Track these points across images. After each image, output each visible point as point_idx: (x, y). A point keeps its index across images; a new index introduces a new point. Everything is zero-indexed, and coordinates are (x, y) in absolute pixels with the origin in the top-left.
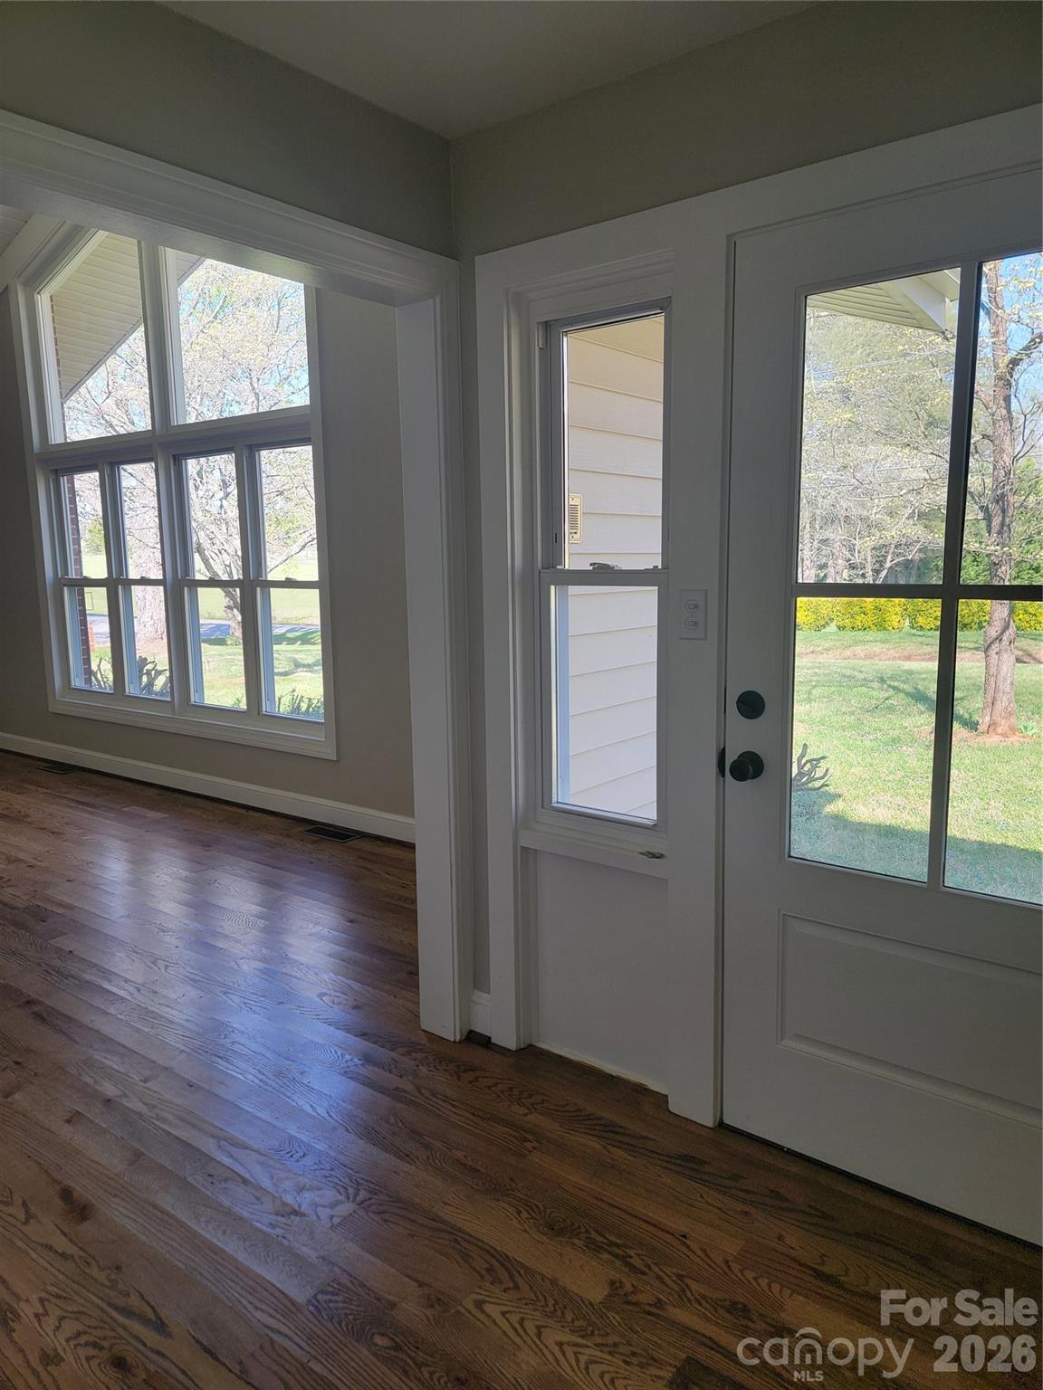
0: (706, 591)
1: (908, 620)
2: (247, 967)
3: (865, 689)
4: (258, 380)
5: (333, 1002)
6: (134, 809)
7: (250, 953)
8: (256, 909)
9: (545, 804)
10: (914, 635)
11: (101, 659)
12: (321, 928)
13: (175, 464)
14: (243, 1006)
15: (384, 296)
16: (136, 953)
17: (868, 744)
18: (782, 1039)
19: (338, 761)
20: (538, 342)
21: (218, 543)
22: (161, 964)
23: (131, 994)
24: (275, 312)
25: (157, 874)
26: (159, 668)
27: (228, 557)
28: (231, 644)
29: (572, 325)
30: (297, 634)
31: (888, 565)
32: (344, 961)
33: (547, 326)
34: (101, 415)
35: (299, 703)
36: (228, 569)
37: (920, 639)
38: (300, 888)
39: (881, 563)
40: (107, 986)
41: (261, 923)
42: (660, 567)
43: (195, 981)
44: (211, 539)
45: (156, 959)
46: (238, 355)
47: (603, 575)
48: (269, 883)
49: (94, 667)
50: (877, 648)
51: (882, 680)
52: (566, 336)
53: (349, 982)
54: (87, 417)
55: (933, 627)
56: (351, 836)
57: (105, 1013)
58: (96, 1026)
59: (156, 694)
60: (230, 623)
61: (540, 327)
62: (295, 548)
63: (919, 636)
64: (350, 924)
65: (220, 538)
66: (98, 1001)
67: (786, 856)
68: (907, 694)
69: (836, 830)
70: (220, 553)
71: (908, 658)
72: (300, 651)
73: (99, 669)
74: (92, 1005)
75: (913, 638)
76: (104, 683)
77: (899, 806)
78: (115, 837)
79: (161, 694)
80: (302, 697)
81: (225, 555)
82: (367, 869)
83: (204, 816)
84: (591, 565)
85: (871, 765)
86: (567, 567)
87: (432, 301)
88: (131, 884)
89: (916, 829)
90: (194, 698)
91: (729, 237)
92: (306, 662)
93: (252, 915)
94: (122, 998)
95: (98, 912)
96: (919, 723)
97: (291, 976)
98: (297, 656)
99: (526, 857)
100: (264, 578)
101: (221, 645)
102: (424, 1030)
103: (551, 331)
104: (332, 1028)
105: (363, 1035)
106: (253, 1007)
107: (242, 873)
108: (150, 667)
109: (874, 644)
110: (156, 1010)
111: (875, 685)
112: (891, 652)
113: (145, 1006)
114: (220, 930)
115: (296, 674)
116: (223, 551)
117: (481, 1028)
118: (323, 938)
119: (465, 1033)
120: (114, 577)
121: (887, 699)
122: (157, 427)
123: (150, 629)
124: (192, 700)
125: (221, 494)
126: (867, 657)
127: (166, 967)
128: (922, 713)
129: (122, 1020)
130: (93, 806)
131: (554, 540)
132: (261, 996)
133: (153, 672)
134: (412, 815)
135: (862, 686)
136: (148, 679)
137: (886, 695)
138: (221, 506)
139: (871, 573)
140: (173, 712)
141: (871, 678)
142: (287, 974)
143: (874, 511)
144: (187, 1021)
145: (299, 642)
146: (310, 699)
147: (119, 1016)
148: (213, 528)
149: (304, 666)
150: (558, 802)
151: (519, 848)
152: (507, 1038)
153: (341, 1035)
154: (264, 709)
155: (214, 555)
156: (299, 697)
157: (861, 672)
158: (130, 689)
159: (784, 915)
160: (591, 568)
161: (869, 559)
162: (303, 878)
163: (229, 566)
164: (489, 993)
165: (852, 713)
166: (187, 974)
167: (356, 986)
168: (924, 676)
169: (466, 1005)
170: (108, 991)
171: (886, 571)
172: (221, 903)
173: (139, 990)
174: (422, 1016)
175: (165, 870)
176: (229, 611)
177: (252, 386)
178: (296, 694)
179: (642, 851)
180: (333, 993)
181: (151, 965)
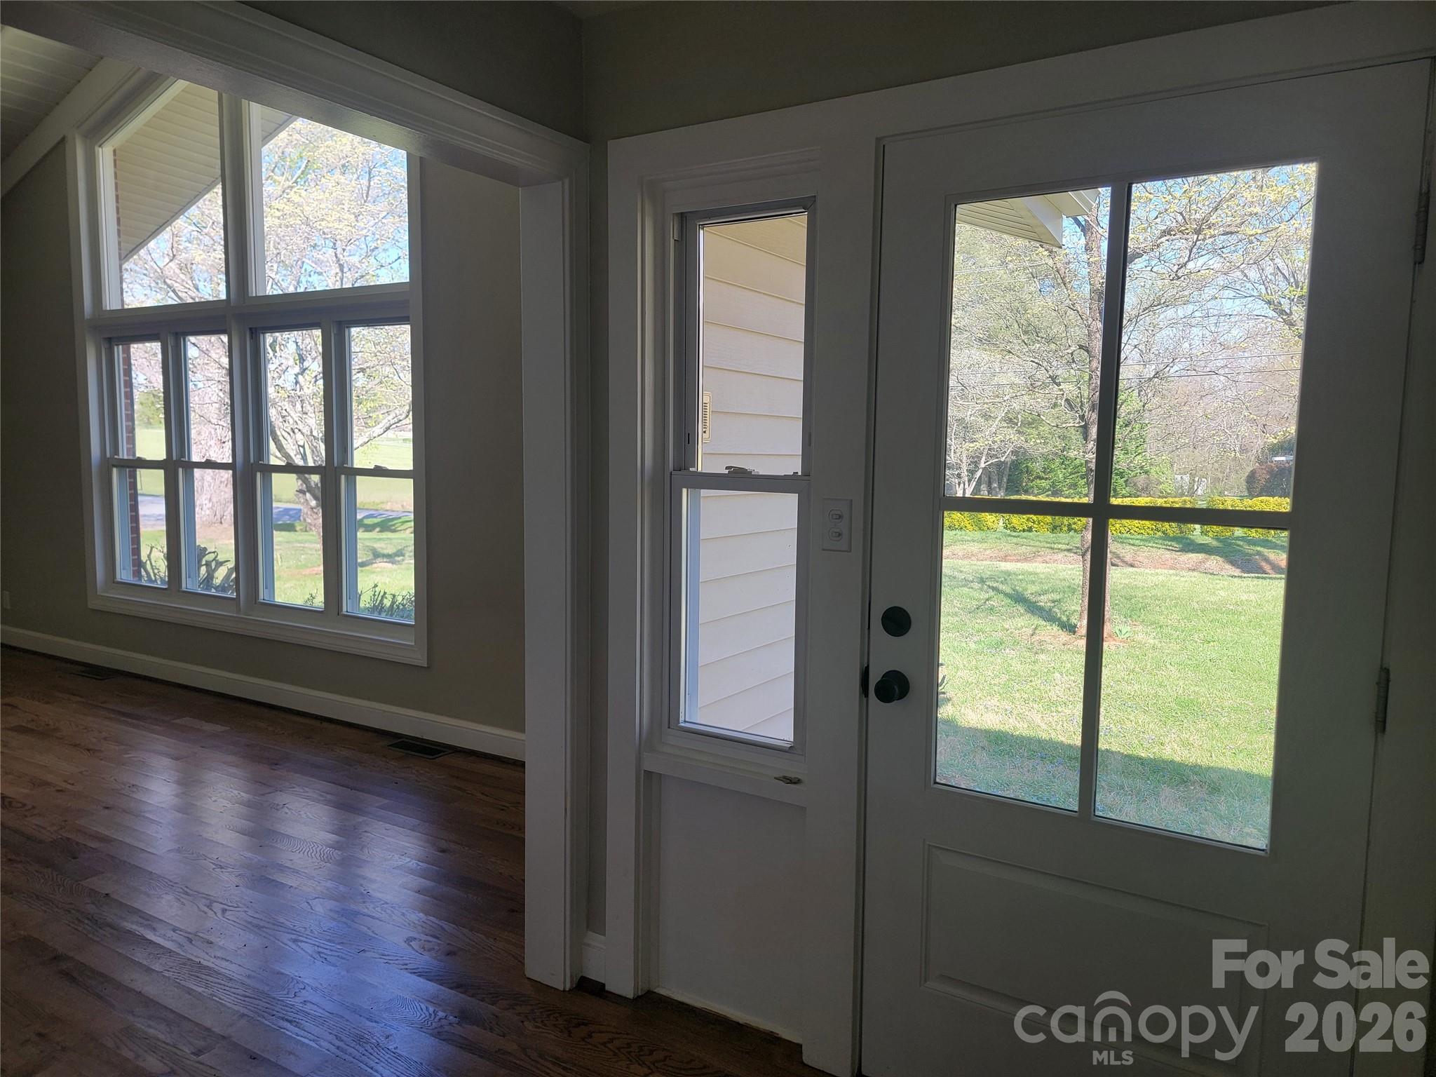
0: (852, 500)
1: (1001, 521)
2: (320, 907)
3: (965, 590)
4: (344, 250)
5: (423, 948)
6: (186, 721)
7: (325, 891)
8: (332, 838)
9: (672, 723)
10: (1010, 535)
11: (152, 548)
12: (408, 860)
13: (252, 338)
14: (316, 956)
15: (505, 174)
16: (187, 894)
17: (973, 646)
18: (925, 981)
19: (428, 668)
20: (673, 234)
21: (291, 421)
22: (217, 907)
23: (181, 946)
24: (364, 182)
25: (213, 799)
26: (221, 558)
27: (301, 437)
28: (301, 530)
29: (710, 218)
30: (376, 520)
31: (983, 465)
32: (435, 898)
33: (682, 217)
34: (162, 278)
35: (382, 600)
36: (302, 449)
37: (1015, 540)
38: (382, 812)
39: (976, 464)
40: (150, 936)
41: (337, 854)
42: (800, 474)
43: (257, 926)
44: (283, 417)
45: (212, 902)
46: (323, 223)
47: (739, 479)
48: (344, 806)
49: (144, 558)
50: (974, 548)
51: (982, 581)
52: (703, 229)
53: (443, 923)
54: (146, 281)
55: (1026, 528)
56: (440, 752)
57: (149, 970)
58: (137, 986)
59: (216, 588)
60: (302, 507)
61: (676, 220)
62: (378, 430)
63: (1014, 537)
64: (441, 854)
65: (294, 416)
66: (140, 956)
67: (932, 782)
68: (1006, 595)
69: (947, 736)
70: (294, 432)
71: (1005, 558)
72: (380, 539)
73: (150, 560)
74: (132, 961)
75: (1009, 538)
76: (155, 575)
77: (1006, 710)
78: (161, 754)
79: (222, 588)
80: (385, 593)
81: (299, 436)
82: (460, 789)
83: (270, 729)
84: (727, 468)
85: (976, 668)
86: (699, 470)
87: (561, 182)
88: (180, 810)
89: (1024, 734)
90: (263, 595)
91: (878, 140)
92: (385, 552)
93: (327, 846)
94: (171, 951)
95: (141, 845)
96: (1019, 625)
97: (373, 917)
98: (375, 546)
99: (649, 781)
100: (349, 465)
101: (289, 531)
102: (528, 978)
103: (687, 223)
104: (422, 980)
105: (458, 986)
106: (328, 958)
107: (315, 796)
108: (210, 557)
109: (972, 544)
110: (212, 966)
111: (977, 586)
112: (988, 552)
113: (198, 960)
114: (288, 864)
115: (375, 565)
116: (296, 431)
117: (594, 975)
118: (412, 871)
119: (576, 980)
120: (174, 458)
121: (987, 600)
122: (232, 296)
123: (208, 512)
124: (261, 597)
125: (297, 369)
126: (966, 556)
127: (224, 911)
128: (1022, 615)
129: (169, 978)
130: (138, 718)
131: (687, 440)
132: (339, 944)
133: (213, 564)
134: (523, 731)
135: (963, 586)
136: (207, 571)
137: (987, 596)
138: (297, 382)
139: (966, 474)
140: (239, 611)
141: (971, 579)
142: (369, 916)
143: (969, 413)
144: (249, 977)
145: (378, 529)
146: (394, 596)
147: (166, 974)
148: (286, 405)
149: (384, 556)
150: (685, 721)
151: (643, 771)
152: (622, 983)
153: (432, 987)
154: (344, 609)
155: (286, 435)
156: (382, 594)
157: (961, 572)
158: (187, 584)
159: (929, 845)
160: (727, 472)
161: (964, 459)
162: (387, 801)
163: (303, 447)
164: (604, 935)
165: (956, 614)
166: (250, 919)
167: (449, 927)
168: (1020, 577)
169: (577, 948)
170: (151, 942)
171: (981, 471)
172: (290, 832)
173: (190, 941)
174: (526, 961)
175: (224, 794)
176: (301, 495)
177: (336, 257)
178: (377, 589)
179: (777, 776)
180: (424, 937)
181: (206, 909)
